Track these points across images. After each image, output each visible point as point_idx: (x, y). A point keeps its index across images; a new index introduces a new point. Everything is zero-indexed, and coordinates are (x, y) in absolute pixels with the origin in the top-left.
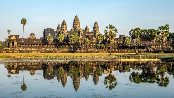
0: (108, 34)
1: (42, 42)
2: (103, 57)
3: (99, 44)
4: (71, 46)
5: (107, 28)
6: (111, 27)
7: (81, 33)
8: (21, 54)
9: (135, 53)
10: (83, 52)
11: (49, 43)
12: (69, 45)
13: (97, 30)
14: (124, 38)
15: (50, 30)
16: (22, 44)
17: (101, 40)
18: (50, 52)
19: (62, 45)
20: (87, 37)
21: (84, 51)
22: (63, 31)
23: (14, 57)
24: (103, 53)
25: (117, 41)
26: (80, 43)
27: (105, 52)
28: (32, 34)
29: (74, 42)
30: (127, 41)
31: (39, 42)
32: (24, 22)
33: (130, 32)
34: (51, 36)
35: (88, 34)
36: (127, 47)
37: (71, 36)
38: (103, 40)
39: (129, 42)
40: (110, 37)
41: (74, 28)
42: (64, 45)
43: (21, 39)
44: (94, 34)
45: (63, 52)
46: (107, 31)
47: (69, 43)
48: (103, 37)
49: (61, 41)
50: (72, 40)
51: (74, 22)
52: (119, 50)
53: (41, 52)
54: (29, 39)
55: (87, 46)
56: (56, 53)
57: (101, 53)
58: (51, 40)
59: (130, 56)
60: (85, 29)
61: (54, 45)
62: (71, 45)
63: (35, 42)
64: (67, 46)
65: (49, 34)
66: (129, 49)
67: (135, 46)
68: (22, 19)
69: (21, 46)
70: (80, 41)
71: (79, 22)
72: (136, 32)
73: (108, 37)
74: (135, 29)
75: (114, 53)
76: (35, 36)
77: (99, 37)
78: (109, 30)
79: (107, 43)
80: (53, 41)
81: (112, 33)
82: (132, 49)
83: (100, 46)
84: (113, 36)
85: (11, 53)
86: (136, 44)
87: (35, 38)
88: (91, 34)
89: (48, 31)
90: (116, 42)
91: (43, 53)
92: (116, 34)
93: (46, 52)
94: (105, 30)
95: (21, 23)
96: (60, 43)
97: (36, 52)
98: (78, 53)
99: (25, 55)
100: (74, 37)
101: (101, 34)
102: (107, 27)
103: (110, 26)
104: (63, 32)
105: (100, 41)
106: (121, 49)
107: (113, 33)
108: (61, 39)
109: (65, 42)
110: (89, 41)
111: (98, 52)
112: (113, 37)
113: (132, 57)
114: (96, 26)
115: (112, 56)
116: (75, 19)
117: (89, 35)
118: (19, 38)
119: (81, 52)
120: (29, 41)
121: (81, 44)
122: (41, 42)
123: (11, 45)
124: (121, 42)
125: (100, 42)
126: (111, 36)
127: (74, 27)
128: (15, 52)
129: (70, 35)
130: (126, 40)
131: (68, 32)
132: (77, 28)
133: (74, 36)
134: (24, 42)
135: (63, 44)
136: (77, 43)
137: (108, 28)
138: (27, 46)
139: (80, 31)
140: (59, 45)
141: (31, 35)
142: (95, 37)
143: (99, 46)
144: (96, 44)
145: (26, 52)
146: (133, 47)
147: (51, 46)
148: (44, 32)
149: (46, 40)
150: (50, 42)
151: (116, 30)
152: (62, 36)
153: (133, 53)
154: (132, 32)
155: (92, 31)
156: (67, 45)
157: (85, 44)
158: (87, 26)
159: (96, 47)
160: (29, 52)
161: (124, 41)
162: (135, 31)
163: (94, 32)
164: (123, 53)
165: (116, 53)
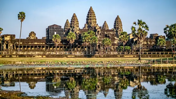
0: (136, 32)
1: (46, 44)
2: (130, 62)
3: (123, 46)
4: (86, 49)
5: (135, 25)
6: (140, 23)
7: (98, 31)
8: (22, 59)
9: (173, 57)
10: (102, 56)
11: (55, 45)
12: (82, 47)
13: (120, 27)
14: (157, 38)
15: (56, 27)
16: (19, 46)
17: (126, 40)
18: (59, 56)
19: (72, 47)
20: (106, 36)
21: (104, 55)
22: (74, 28)
23: (14, 62)
24: (130, 57)
25: (147, 42)
26: (98, 44)
27: (133, 56)
28: (32, 33)
29: (90, 44)
30: (161, 42)
31: (41, 43)
32: (22, 16)
33: (165, 29)
34: (58, 35)
35: (107, 32)
36: (161, 50)
37: (85, 35)
38: (129, 40)
39: (163, 43)
40: (139, 36)
41: (88, 25)
42: (76, 47)
43: (18, 40)
44: (115, 33)
45: (76, 57)
46: (135, 28)
47: (82, 45)
48: (128, 36)
49: (72, 42)
50: (87, 41)
51: (88, 17)
52: (151, 53)
53: (48, 56)
54: (28, 40)
55: (107, 49)
56: (67, 57)
57: (127, 57)
58: (58, 41)
59: (166, 60)
60: (103, 26)
61: (61, 47)
62: (86, 47)
63: (36, 43)
64: (79, 49)
65: (55, 33)
66: (164, 52)
67: (172, 48)
68: (19, 13)
69: (18, 49)
70: (97, 42)
71: (95, 17)
72: (173, 29)
73: (137, 36)
74: (172, 26)
75: (144, 57)
76: (36, 36)
77: (123, 36)
78: (137, 27)
79: (134, 45)
80: (61, 42)
81: (141, 30)
82: (169, 52)
83: (125, 48)
84: (142, 34)
85: (8, 57)
86: (173, 46)
87: (37, 38)
88: (112, 33)
89: (54, 28)
90: (145, 43)
91: (50, 57)
92: (147, 32)
93: (54, 56)
94: (133, 27)
95: (18, 18)
96: (70, 45)
97: (41, 56)
98: (96, 57)
99: (28, 60)
100: (89, 37)
101: (126, 33)
102: (135, 23)
103: (139, 21)
104: (73, 31)
105: (124, 41)
106: (153, 52)
107: (143, 31)
108: (72, 39)
109: (77, 44)
110: (110, 42)
111: (123, 57)
112: (143, 36)
113: (169, 62)
114: (118, 21)
115: (142, 61)
116: (89, 12)
117: (109, 34)
118: (15, 38)
119: (100, 57)
120: (29, 42)
121: (99, 46)
122: (44, 43)
123: (5, 48)
124: (153, 43)
125: (124, 44)
126: (141, 35)
127: (87, 23)
128: (13, 56)
129: (84, 33)
130: (160, 40)
131: (79, 29)
132: (93, 25)
133: (88, 34)
134: (21, 43)
135: (74, 46)
136: (94, 45)
137: (137, 24)
138: (25, 49)
139: (97, 28)
140: (68, 48)
141: (30, 35)
142: (118, 37)
143: (123, 49)
144: (119, 46)
145: (28, 57)
146: (170, 50)
147: (58, 49)
148: (48, 31)
149: (51, 40)
150: (57, 44)
151: (146, 27)
152: (73, 35)
153: (169, 57)
154: (168, 29)
155: (113, 28)
156: (79, 47)
157: (104, 45)
158: (105, 22)
159: (118, 50)
160: (31, 57)
161: (156, 42)
162: (171, 29)
163: (116, 29)
164: (156, 57)
165: (147, 57)
